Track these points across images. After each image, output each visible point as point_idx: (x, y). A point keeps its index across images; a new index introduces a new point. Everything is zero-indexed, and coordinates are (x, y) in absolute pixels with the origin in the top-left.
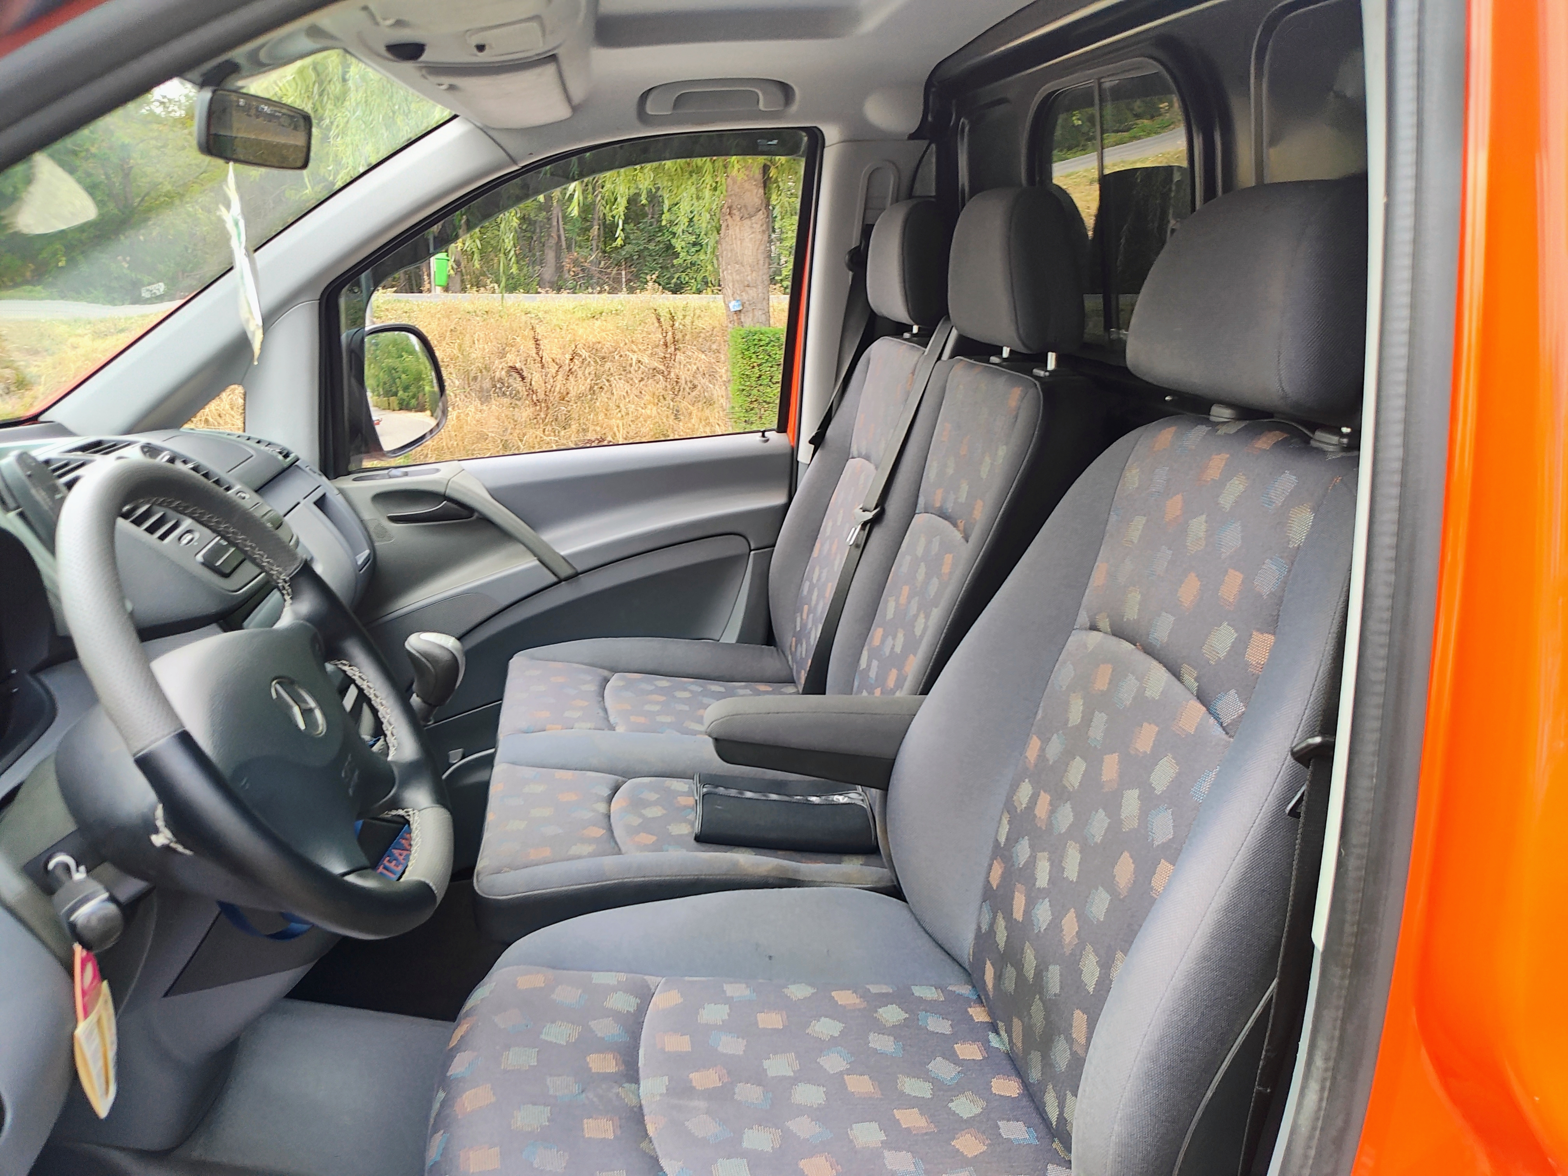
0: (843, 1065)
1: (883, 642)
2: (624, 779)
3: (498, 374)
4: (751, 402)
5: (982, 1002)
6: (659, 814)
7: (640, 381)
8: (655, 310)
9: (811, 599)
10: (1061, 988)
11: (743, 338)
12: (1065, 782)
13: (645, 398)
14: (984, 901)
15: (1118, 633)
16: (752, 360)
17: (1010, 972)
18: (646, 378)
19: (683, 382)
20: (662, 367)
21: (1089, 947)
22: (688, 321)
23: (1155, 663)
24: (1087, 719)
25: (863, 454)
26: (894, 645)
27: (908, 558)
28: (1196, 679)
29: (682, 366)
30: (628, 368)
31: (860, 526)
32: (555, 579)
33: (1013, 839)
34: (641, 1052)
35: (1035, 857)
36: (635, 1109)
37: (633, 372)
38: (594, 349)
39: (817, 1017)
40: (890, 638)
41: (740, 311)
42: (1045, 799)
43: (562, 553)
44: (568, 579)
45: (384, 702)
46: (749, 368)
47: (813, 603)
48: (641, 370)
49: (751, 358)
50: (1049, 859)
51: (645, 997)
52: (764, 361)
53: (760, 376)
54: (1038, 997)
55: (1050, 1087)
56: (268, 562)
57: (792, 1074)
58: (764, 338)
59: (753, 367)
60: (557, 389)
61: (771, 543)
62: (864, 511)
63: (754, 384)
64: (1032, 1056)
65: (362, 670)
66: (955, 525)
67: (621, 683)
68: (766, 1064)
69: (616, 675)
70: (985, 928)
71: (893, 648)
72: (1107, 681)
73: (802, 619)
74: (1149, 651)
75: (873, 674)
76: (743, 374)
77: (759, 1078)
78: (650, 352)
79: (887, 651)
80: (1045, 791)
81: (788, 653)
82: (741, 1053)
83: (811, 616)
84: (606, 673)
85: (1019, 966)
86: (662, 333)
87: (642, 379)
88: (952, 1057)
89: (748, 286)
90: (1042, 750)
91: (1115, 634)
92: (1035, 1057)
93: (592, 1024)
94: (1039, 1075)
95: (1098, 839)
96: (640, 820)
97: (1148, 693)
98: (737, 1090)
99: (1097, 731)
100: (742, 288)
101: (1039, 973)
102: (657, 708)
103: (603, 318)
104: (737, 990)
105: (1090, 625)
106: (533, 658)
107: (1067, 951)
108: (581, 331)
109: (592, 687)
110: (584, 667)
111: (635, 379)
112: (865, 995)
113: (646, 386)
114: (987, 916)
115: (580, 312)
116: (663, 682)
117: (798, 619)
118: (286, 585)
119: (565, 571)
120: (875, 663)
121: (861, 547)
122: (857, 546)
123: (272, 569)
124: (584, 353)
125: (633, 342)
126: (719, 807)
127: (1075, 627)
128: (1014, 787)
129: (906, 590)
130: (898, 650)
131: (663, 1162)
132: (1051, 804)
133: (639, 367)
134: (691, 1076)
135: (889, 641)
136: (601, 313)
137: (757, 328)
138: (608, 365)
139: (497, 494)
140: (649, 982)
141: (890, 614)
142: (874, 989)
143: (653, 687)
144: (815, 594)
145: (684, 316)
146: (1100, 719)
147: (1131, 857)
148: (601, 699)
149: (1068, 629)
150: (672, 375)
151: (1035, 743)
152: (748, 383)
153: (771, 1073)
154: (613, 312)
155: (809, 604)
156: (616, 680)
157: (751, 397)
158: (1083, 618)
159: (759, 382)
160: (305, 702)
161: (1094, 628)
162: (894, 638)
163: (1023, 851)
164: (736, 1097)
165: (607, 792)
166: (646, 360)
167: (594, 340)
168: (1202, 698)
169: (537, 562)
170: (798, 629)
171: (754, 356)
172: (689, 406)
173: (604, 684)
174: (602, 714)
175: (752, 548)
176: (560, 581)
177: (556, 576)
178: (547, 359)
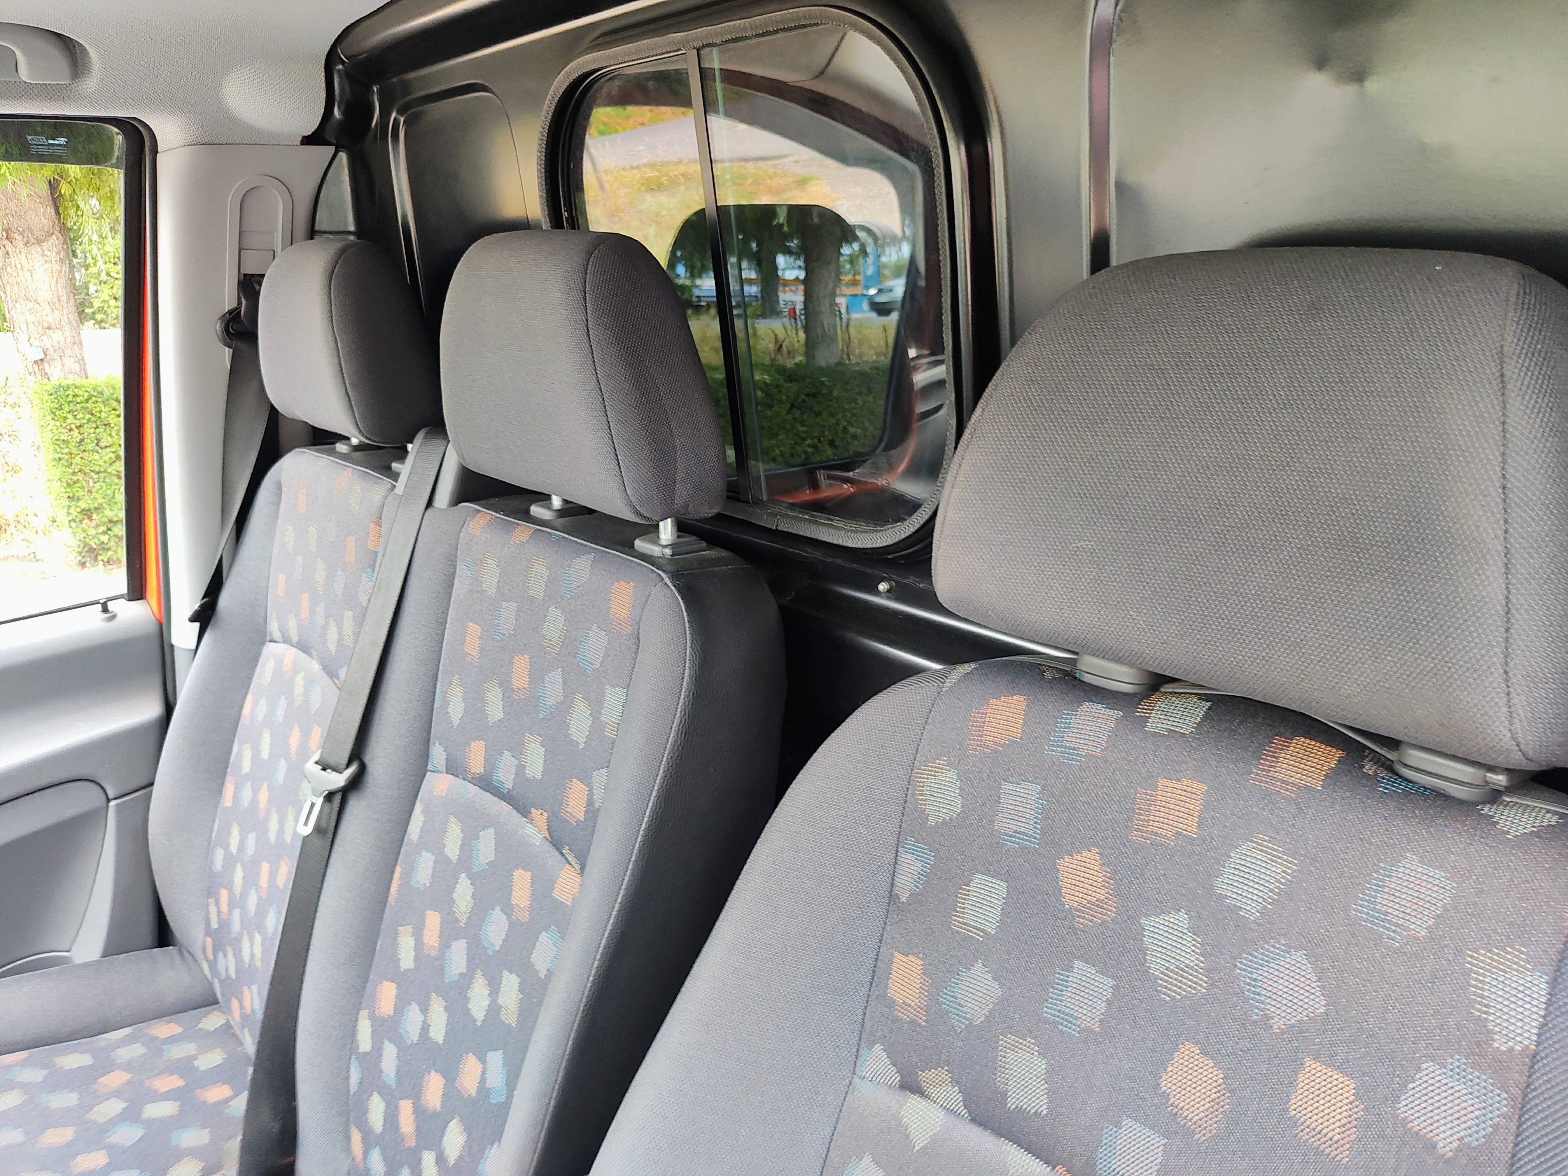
1: (400, 1012)
4: (74, 473)
9: (233, 883)
11: (51, 395)
16: (68, 421)
25: (295, 638)
26: (426, 1024)
27: (427, 857)
31: (322, 798)
40: (414, 1008)
41: (42, 360)
46: (64, 431)
47: (238, 889)
49: (65, 418)
52: (84, 421)
53: (82, 440)
58: (81, 393)
59: (71, 430)
61: (143, 781)
62: (324, 769)
63: (74, 451)
66: (525, 814)
73: (219, 911)
76: (57, 440)
81: (199, 956)
83: (237, 912)
89: (49, 328)
91: (976, 1120)
100: (41, 331)
117: (213, 910)
120: (390, 1051)
129: (433, 920)
130: (438, 1036)
135: (413, 1012)
137: (70, 381)
141: (404, 958)
144: (239, 873)
152: (66, 450)
155: (230, 888)
157: (73, 467)
159: (82, 448)
161: (913, 1089)
162: (425, 1010)
170: (215, 926)
171: (70, 416)
175: (111, 797)
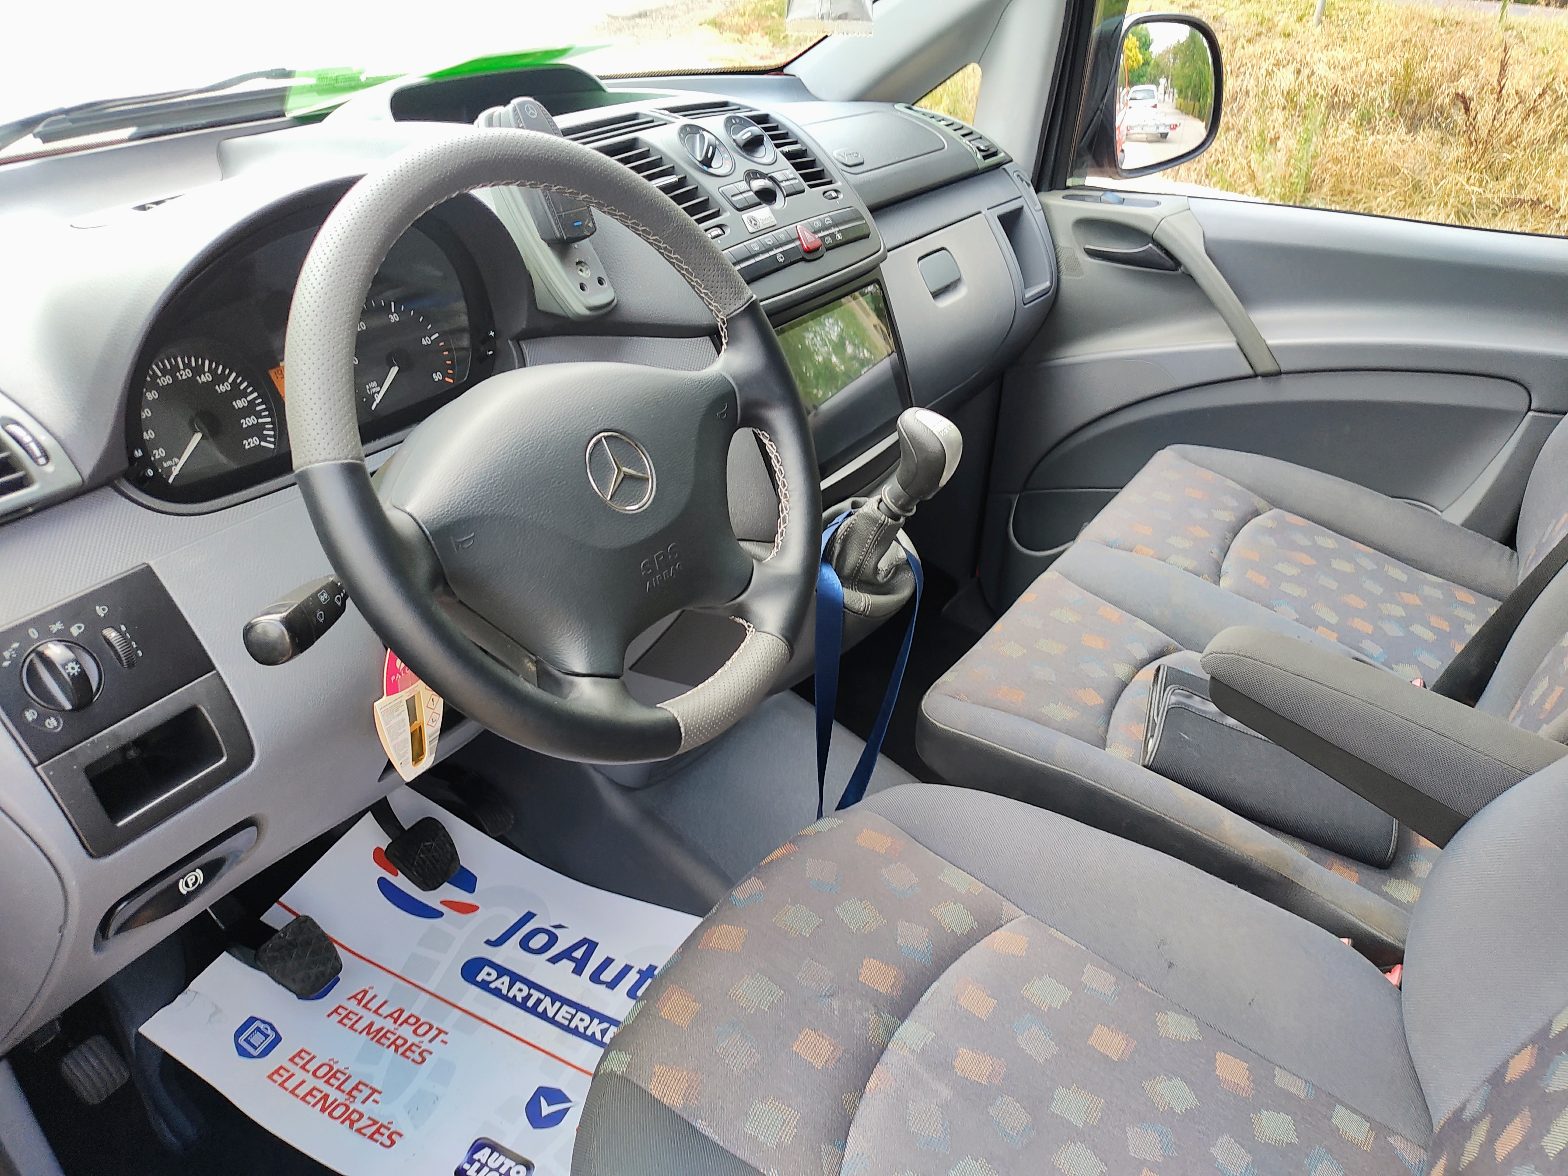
2: (1182, 647)
14: (1488, 1082)
32: (1250, 371)
33: (1564, 1043)
34: (936, 986)
36: (873, 1050)
39: (1173, 1074)
43: (1270, 342)
44: (1265, 375)
51: (986, 927)
56: (706, 294)
57: (1080, 1125)
67: (1270, 524)
68: (1059, 1093)
69: (1275, 511)
70: (1467, 1114)
73: (1554, 529)
77: (1037, 1105)
82: (1041, 1061)
84: (1262, 504)
98: (999, 1102)
102: (1293, 571)
104: (1098, 979)
106: (1190, 457)
109: (1230, 517)
112: (1262, 1081)
114: (1478, 1104)
116: (1328, 540)
117: (1551, 528)
118: (723, 327)
119: (1265, 365)
123: (710, 304)
139: (1216, 249)
140: (1004, 911)
142: (1282, 1080)
143: (1311, 543)
148: (1231, 536)
156: (1268, 516)
164: (990, 1109)
165: (1144, 655)
169: (1234, 345)
170: (1544, 540)
173: (1249, 517)
174: (1218, 555)
175: (1532, 408)
176: (1256, 376)
177: (1252, 367)
178: (1509, 88)
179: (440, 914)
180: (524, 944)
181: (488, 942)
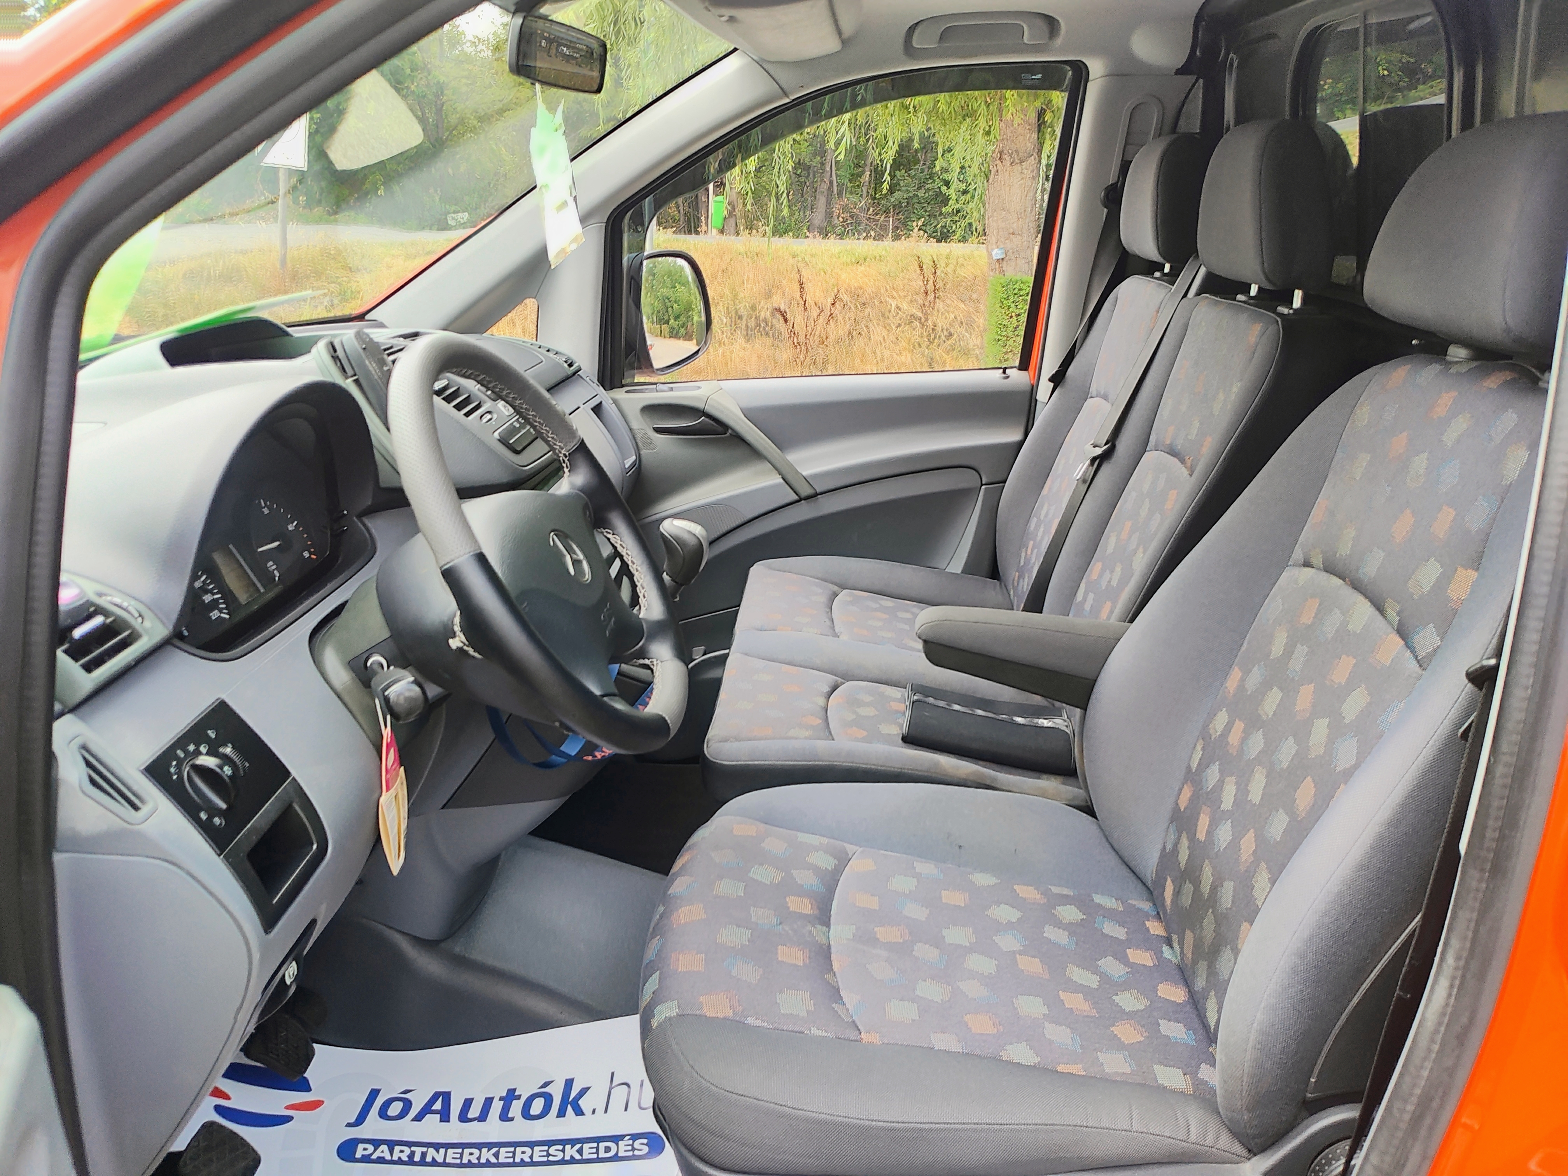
0: (1017, 947)
1: (1100, 576)
2: (843, 681)
3: (763, 314)
4: (1006, 353)
5: (1160, 918)
6: (872, 714)
7: (897, 327)
8: (919, 258)
9: (1037, 535)
10: (1233, 902)
11: (1003, 287)
12: (1261, 712)
13: (901, 345)
14: (1171, 822)
15: (1330, 569)
16: (1011, 310)
17: (1188, 888)
18: (903, 324)
19: (940, 330)
20: (920, 314)
21: (1263, 865)
22: (950, 269)
23: (1361, 598)
24: (1289, 652)
25: (1102, 393)
26: (1111, 579)
27: (1134, 494)
28: (1398, 614)
29: (940, 314)
30: (887, 313)
31: (1089, 461)
32: (796, 497)
33: (1204, 765)
34: (835, 903)
35: (1223, 782)
36: (824, 947)
37: (891, 318)
38: (856, 294)
39: (998, 903)
40: (1108, 571)
41: (1002, 259)
42: (1239, 726)
43: (804, 474)
44: (807, 498)
45: (639, 569)
46: (1006, 317)
47: (1039, 538)
48: (899, 315)
49: (1009, 307)
50: (1236, 783)
51: (843, 861)
52: (1023, 311)
53: (1017, 327)
54: (1210, 911)
55: (1213, 993)
56: (553, 438)
57: (968, 944)
58: (1024, 287)
59: (1011, 317)
60: (817, 333)
61: (1004, 479)
62: (1094, 447)
63: (1010, 334)
64: (1199, 965)
65: (623, 539)
66: (1183, 461)
67: (849, 599)
68: (945, 932)
69: (845, 591)
70: (1169, 847)
71: (1109, 582)
72: (1313, 615)
73: (1026, 554)
74: (1357, 586)
75: (1087, 607)
76: (1000, 324)
77: (938, 942)
78: (909, 298)
79: (1104, 585)
80: (1240, 720)
81: (1010, 587)
82: (924, 919)
83: (1036, 551)
84: (836, 588)
85: (1197, 884)
86: (923, 281)
87: (900, 325)
88: (1123, 959)
89: (1011, 235)
90: (1242, 680)
91: (1326, 570)
92: (1202, 966)
93: (794, 873)
94: (1204, 983)
95: (1285, 765)
96: (854, 717)
97: (1350, 627)
98: (915, 948)
99: (1296, 664)
100: (1006, 236)
101: (1214, 888)
102: (880, 624)
103: (867, 264)
104: (926, 868)
105: (1304, 561)
106: (770, 568)
107: (1242, 868)
108: (844, 276)
109: (822, 599)
110: (817, 580)
111: (892, 325)
112: (1046, 893)
113: (903, 332)
114: (1172, 836)
115: (845, 257)
117: (1023, 554)
118: (566, 460)
119: (806, 491)
120: (1091, 596)
121: (1089, 482)
122: (1084, 481)
123: (555, 444)
124: (846, 298)
125: (894, 288)
126: (927, 714)
127: (1289, 563)
128: (1212, 715)
129: (1128, 524)
130: (1114, 583)
131: (842, 993)
132: (1244, 731)
133: (898, 313)
134: (876, 929)
135: (1107, 575)
136: (865, 259)
137: (1018, 278)
138: (868, 310)
139: (749, 414)
140: (847, 849)
141: (1110, 550)
142: (1055, 890)
143: (878, 606)
144: (1042, 530)
145: (947, 265)
146: (1301, 651)
147: (1314, 781)
148: (829, 610)
149: (1282, 566)
150: (930, 322)
151: (1236, 674)
152: (1004, 334)
153: (948, 940)
154: (878, 258)
155: (1034, 538)
156: (844, 595)
157: (1007, 347)
158: (1298, 555)
159: (1016, 333)
160: (576, 554)
161: (1307, 564)
162: (1112, 572)
163: (1213, 774)
164: (914, 953)
165: (826, 689)
166: (905, 306)
167: (856, 285)
168: (1402, 632)
169: (781, 481)
170: (1022, 564)
171: (1013, 305)
172: (944, 354)
173: (833, 597)
174: (828, 623)
175: (984, 483)
176: (800, 500)
177: (797, 494)
178: (810, 302)
179: (289, 1119)
180: (383, 1114)
181: (349, 1125)
